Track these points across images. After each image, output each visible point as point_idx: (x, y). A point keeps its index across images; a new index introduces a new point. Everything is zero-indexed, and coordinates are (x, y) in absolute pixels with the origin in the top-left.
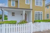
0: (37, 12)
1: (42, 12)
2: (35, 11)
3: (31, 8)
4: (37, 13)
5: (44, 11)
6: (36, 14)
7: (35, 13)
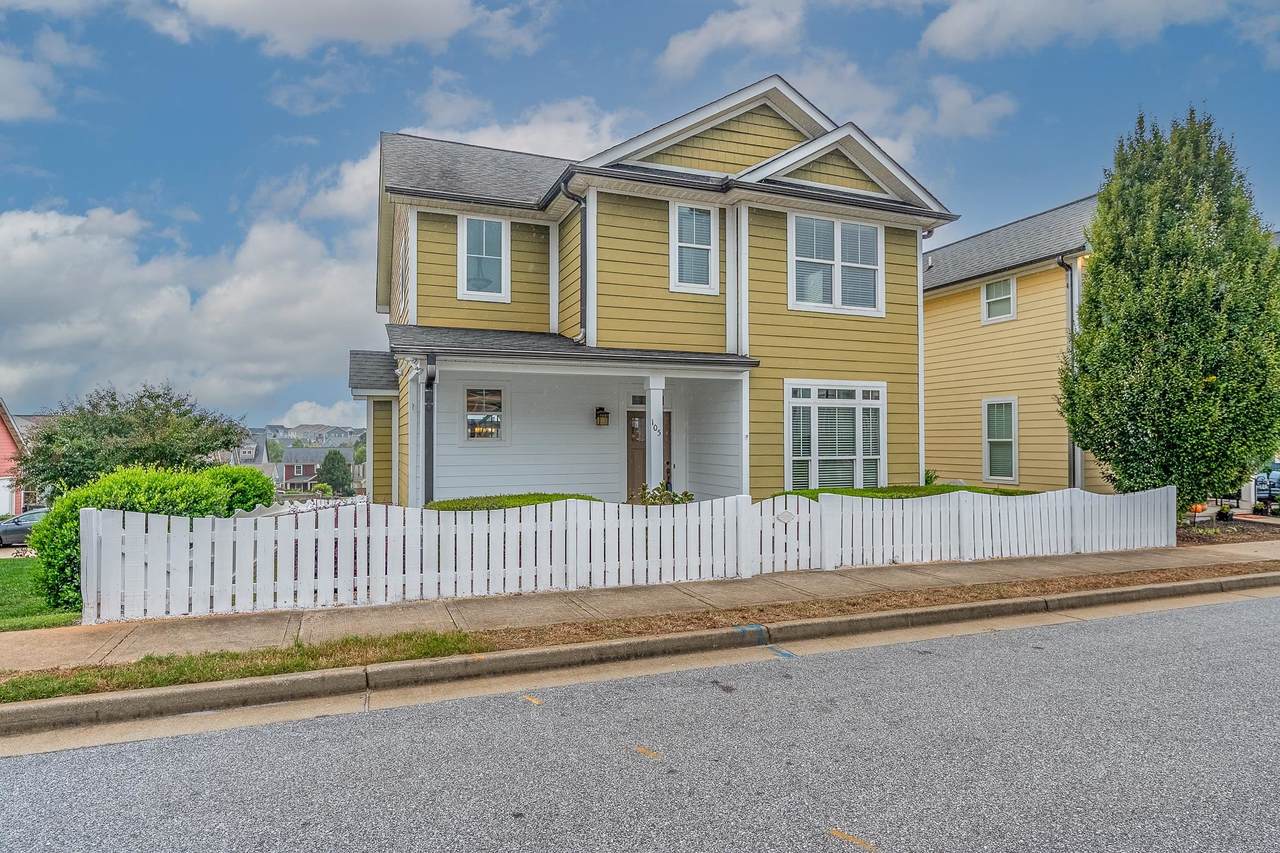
0: (815, 384)
1: (881, 386)
2: (791, 383)
3: (740, 337)
4: (814, 403)
5: (904, 378)
6: (801, 415)
7: (790, 402)
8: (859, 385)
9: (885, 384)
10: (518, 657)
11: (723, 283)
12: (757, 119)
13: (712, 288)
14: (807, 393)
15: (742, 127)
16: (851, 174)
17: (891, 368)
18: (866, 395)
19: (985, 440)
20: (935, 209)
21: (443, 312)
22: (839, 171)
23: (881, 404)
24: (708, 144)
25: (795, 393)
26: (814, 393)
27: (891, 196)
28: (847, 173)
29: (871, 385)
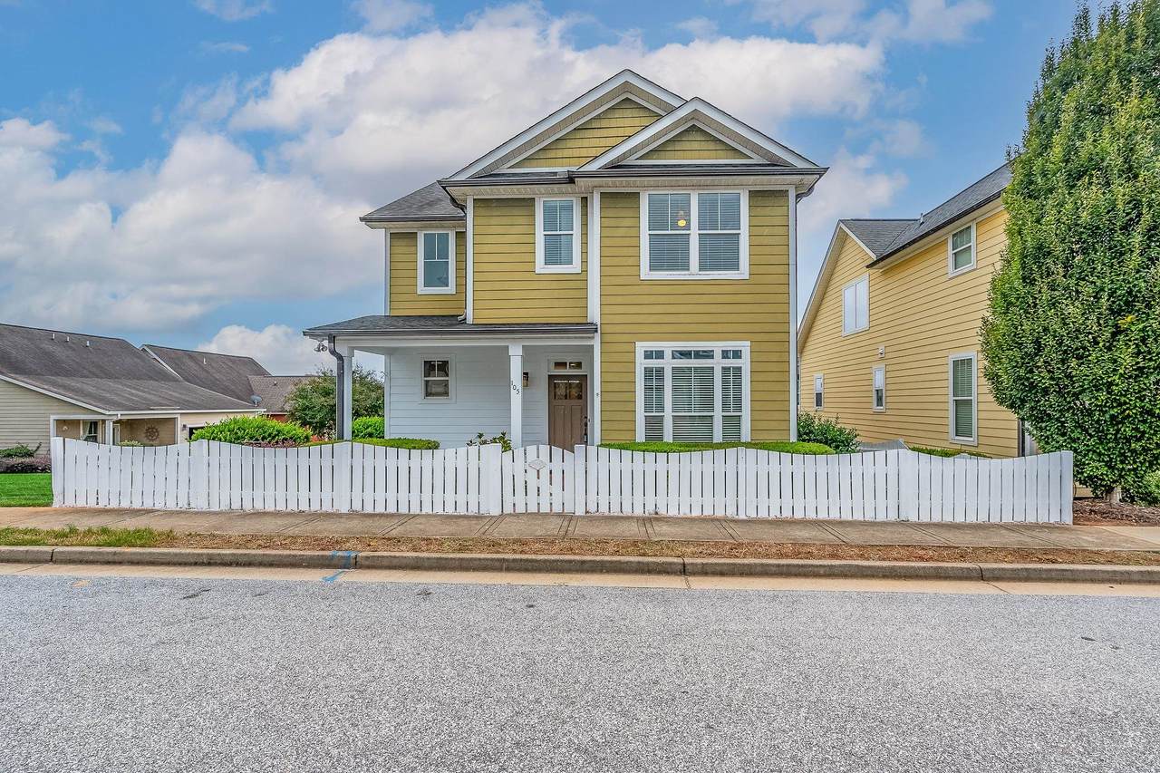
4: (668, 364)
5: (771, 336)
6: (654, 376)
7: (641, 363)
8: (717, 346)
9: (748, 343)
10: (150, 553)
11: (584, 262)
12: (618, 114)
13: (576, 267)
14: (660, 355)
15: (604, 123)
16: (712, 146)
17: (757, 328)
18: (725, 354)
19: (951, 398)
20: (800, 165)
21: (408, 305)
22: (695, 146)
23: (745, 363)
24: (570, 144)
25: (648, 355)
26: (668, 354)
27: (756, 160)
28: (704, 146)
29: (731, 345)
